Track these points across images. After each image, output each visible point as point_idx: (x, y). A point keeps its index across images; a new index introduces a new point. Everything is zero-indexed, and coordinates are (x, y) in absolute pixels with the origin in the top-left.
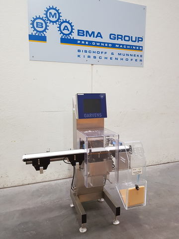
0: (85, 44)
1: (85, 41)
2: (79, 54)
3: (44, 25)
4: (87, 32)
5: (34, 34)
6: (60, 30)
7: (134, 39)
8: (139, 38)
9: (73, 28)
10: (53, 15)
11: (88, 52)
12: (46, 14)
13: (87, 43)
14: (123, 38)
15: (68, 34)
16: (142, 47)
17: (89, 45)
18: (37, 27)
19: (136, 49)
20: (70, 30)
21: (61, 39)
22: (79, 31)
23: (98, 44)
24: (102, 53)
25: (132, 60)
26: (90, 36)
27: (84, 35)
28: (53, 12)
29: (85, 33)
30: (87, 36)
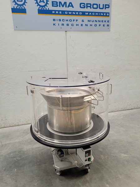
0: (59, 14)
1: (59, 11)
4: (60, 3)
5: (15, 7)
6: (37, 3)
7: (101, 7)
8: (106, 5)
11: (62, 20)
14: (92, 7)
15: (44, 6)
16: (109, 13)
17: (62, 14)
18: (18, 1)
19: (103, 16)
20: (46, 2)
22: (53, 2)
23: (70, 13)
24: (74, 20)
25: (100, 25)
26: (63, 6)
27: (57, 6)
29: (58, 4)
30: (60, 6)
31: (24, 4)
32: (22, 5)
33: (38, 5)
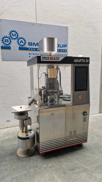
0: (33, 50)
1: (33, 48)
2: (30, 55)
3: (9, 41)
4: (34, 43)
5: (3, 46)
6: (18, 43)
7: (61, 46)
8: (64, 45)
9: (26, 41)
10: (14, 35)
11: (35, 54)
12: (10, 35)
13: (34, 49)
15: (23, 45)
16: (66, 50)
17: (35, 50)
18: (5, 42)
19: (63, 51)
20: (24, 43)
21: (19, 48)
22: (29, 43)
24: (43, 54)
26: (36, 45)
27: (32, 45)
28: (14, 33)
29: (33, 44)
30: (34, 45)
31: (10, 44)
32: (8, 44)
33: (19, 44)
